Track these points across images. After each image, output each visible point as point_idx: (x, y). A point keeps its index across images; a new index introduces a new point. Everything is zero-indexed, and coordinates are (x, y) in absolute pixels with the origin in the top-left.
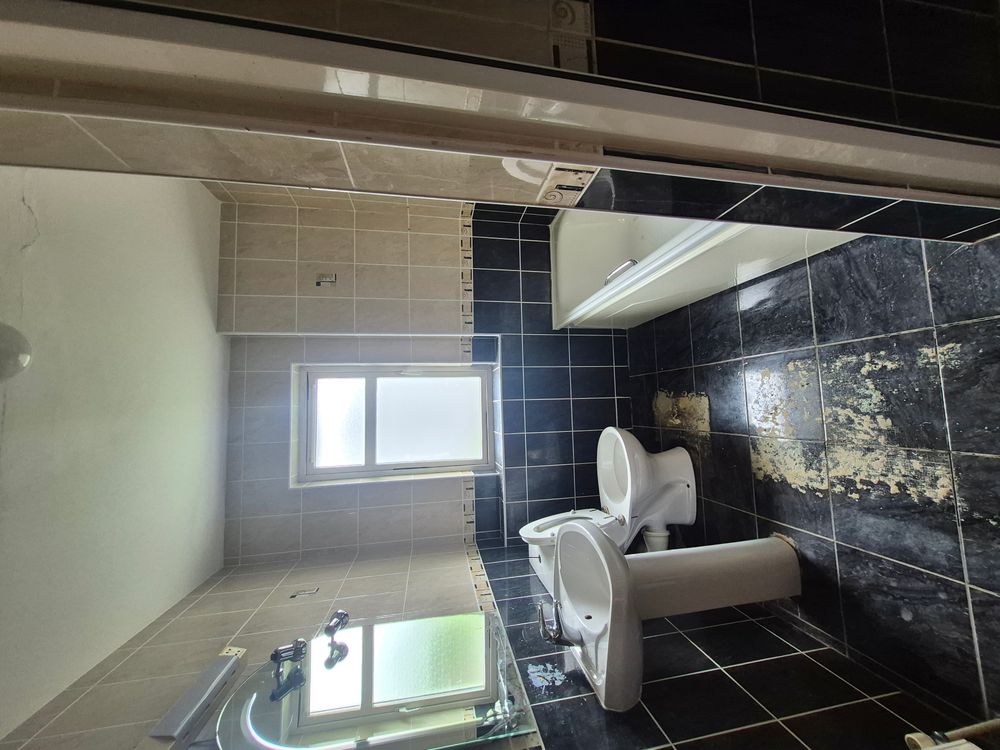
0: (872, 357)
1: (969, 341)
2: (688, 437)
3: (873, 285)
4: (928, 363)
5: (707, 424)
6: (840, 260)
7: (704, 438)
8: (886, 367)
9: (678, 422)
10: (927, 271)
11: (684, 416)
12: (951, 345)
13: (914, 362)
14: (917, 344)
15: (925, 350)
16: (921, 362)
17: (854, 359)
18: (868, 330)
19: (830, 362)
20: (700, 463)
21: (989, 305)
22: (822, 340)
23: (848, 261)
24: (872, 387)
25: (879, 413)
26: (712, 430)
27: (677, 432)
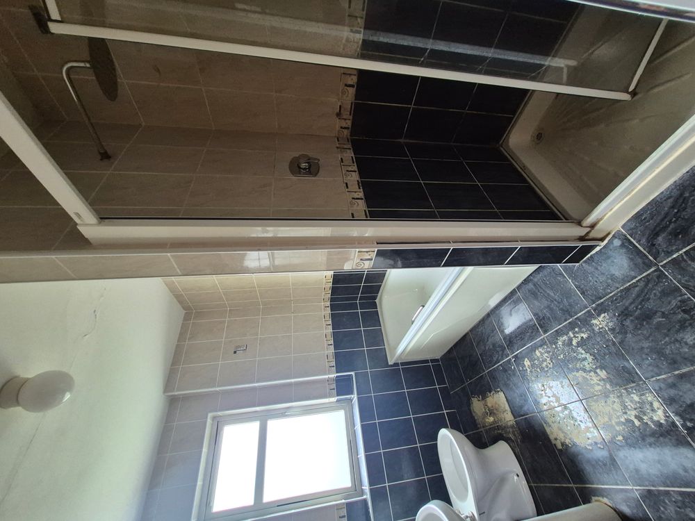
0: (574, 333)
1: (609, 310)
2: (503, 429)
3: (552, 294)
4: (600, 328)
5: (510, 413)
6: (531, 286)
7: (512, 427)
8: (582, 337)
9: (491, 419)
10: (570, 281)
11: (494, 413)
12: (603, 315)
13: (593, 330)
14: (588, 319)
15: (594, 322)
16: (596, 329)
17: (565, 337)
18: (563, 319)
19: (555, 343)
20: (517, 450)
21: (604, 289)
22: (545, 332)
23: (534, 285)
24: (583, 352)
25: (596, 368)
26: (515, 418)
27: (494, 429)
